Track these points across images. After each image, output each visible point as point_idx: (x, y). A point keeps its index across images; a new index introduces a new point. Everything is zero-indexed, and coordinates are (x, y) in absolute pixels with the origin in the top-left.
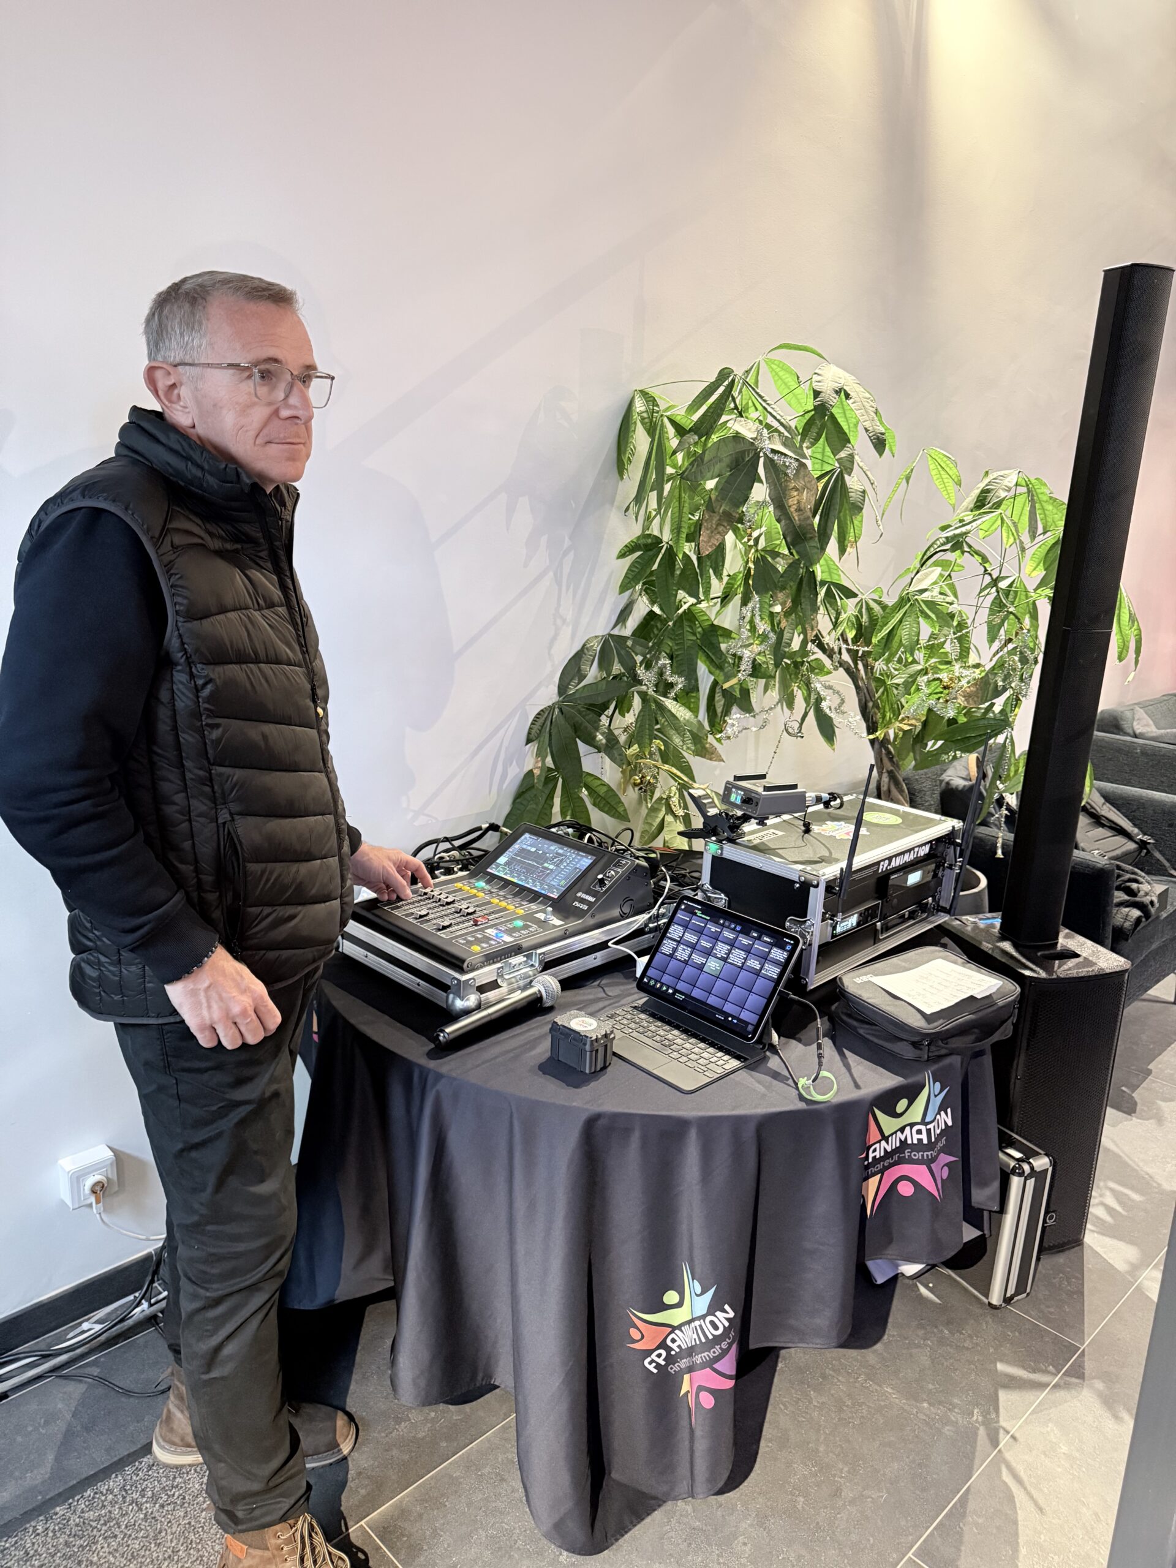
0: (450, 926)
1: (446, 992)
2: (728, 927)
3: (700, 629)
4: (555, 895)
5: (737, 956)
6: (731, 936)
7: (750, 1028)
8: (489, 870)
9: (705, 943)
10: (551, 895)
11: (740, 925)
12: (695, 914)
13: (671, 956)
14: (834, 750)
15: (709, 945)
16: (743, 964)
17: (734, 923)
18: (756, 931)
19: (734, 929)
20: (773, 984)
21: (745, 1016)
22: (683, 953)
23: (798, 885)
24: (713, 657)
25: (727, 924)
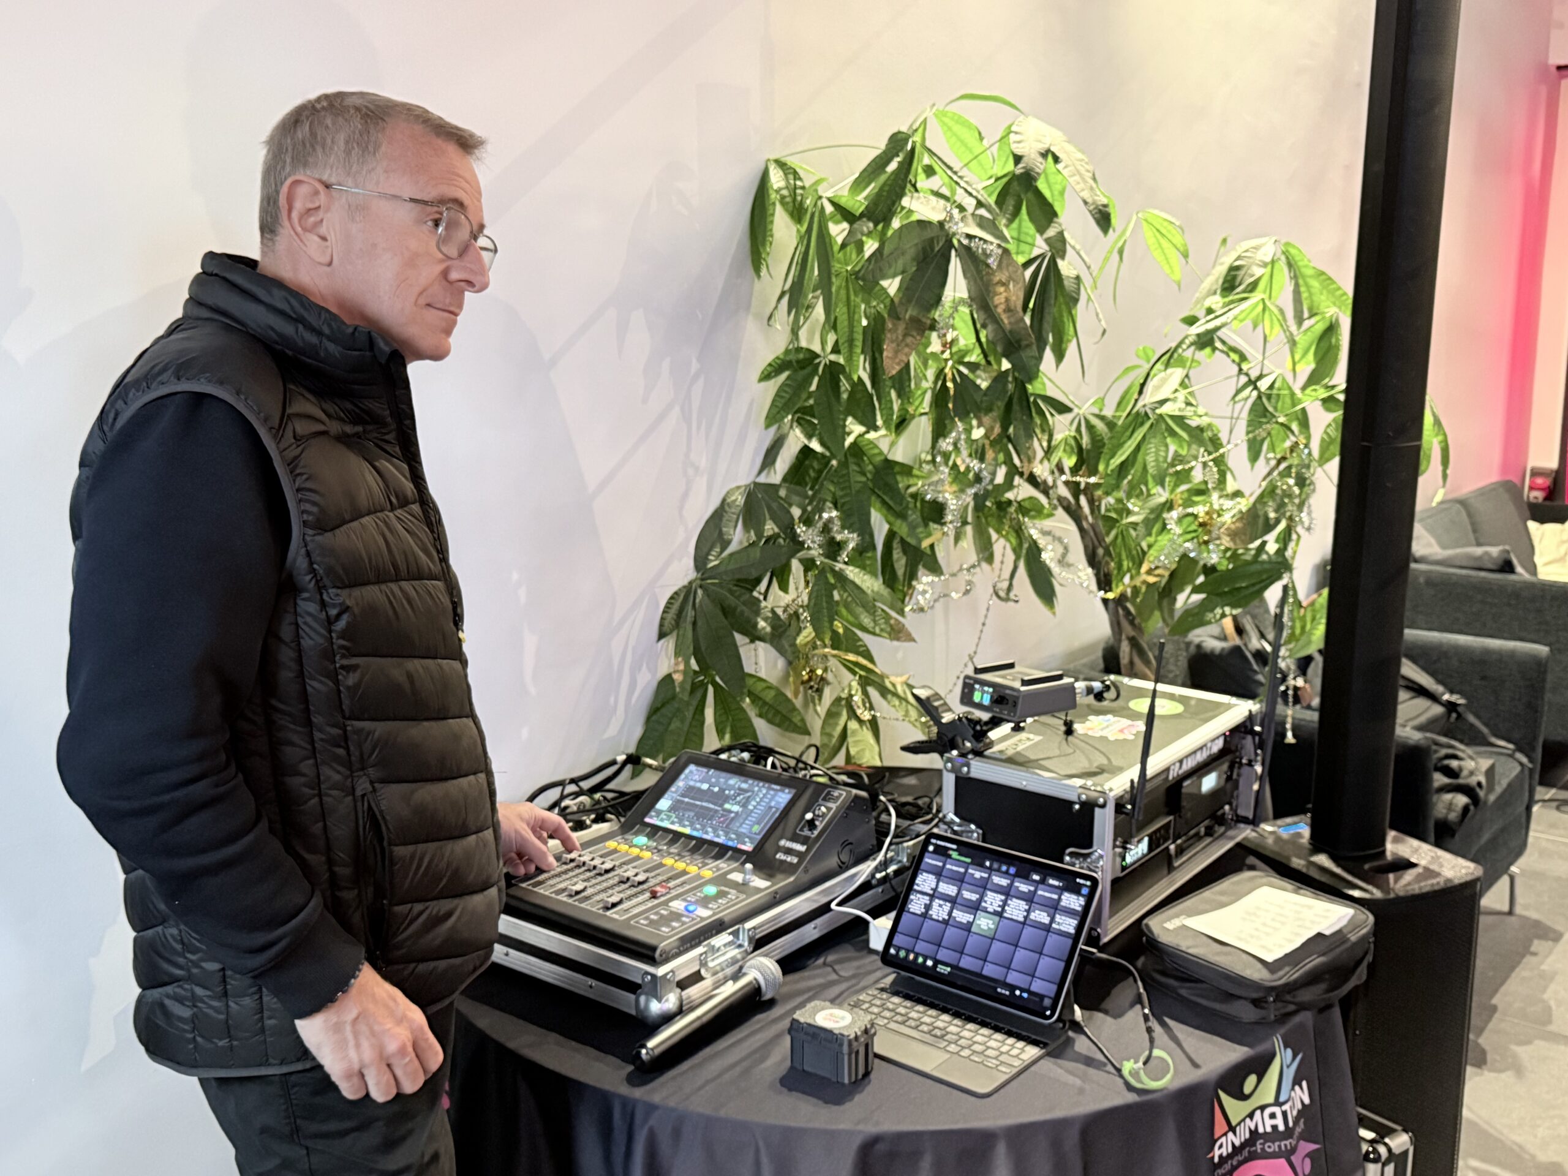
0: (620, 902)
1: (634, 992)
2: (999, 870)
3: (870, 467)
4: (748, 847)
5: (1016, 909)
6: (1004, 882)
7: (1047, 1002)
8: (647, 820)
9: (970, 896)
10: (743, 847)
11: (1014, 865)
12: (949, 856)
13: (925, 915)
14: (1054, 614)
15: (974, 897)
16: (1026, 918)
17: (1006, 863)
18: (1037, 873)
19: (1007, 872)
20: (1070, 942)
21: (1037, 986)
22: (940, 911)
23: (1077, 807)
24: (891, 503)
25: (996, 866)
